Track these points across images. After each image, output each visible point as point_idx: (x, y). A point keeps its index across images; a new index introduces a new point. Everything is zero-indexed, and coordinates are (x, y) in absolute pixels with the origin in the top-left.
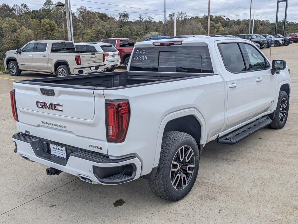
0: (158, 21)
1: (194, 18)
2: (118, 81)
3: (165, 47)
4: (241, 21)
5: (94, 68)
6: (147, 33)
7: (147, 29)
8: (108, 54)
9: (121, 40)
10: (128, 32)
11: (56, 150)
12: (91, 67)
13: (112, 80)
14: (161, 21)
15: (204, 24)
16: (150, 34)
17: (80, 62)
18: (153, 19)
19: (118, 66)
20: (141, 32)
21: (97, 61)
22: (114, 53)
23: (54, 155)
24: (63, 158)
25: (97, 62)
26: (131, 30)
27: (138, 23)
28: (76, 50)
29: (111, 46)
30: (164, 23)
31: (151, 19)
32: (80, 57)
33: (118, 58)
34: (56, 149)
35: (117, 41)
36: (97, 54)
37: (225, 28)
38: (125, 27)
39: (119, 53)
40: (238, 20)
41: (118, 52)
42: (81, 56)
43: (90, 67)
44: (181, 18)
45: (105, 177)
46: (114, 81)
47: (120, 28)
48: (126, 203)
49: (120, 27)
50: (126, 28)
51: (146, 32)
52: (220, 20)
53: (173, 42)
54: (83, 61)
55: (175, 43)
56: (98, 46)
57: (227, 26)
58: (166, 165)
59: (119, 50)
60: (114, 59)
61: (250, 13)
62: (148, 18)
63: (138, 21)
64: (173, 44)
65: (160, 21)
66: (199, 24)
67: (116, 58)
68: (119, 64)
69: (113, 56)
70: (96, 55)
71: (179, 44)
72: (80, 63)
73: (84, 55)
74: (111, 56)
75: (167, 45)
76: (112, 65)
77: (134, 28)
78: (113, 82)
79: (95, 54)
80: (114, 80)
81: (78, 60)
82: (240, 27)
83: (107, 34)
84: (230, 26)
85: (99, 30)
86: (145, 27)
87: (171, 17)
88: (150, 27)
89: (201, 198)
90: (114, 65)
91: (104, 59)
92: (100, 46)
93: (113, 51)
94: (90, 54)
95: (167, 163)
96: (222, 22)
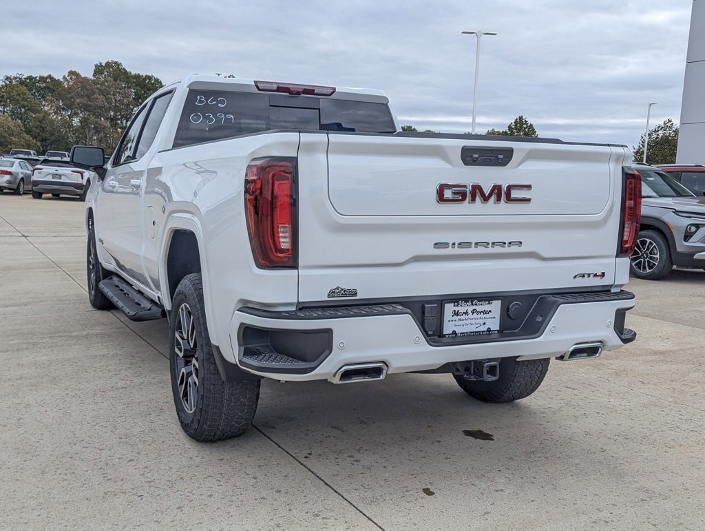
11: (464, 317)
23: (454, 332)
24: (489, 330)
34: (466, 313)
55: (317, 90)
64: (312, 92)
71: (326, 93)
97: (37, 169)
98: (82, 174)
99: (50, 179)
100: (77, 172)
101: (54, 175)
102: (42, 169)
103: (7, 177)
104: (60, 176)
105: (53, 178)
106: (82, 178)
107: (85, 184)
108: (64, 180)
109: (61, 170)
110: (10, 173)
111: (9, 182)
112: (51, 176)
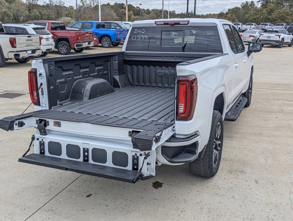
0: (69, 6)
1: (105, 5)
2: (117, 62)
3: (168, 27)
4: (150, 10)
5: (30, 52)
6: (59, 18)
7: (58, 13)
8: (42, 37)
9: (52, 23)
10: (38, 15)
12: (28, 50)
13: (111, 60)
14: (72, 7)
15: (116, 12)
16: (62, 19)
17: (15, 44)
18: (64, 3)
19: (52, 50)
20: (53, 17)
21: (33, 44)
22: (48, 37)
25: (33, 46)
26: (41, 14)
27: (48, 6)
28: (5, 32)
29: (44, 28)
30: (75, 8)
31: (62, 3)
32: (15, 39)
33: (52, 41)
35: (47, 23)
36: (33, 36)
37: (136, 16)
38: (35, 10)
39: (53, 37)
40: (148, 10)
41: (52, 35)
42: (17, 38)
43: (26, 51)
44: (94, 4)
45: (173, 157)
46: (114, 62)
47: (29, 11)
48: (164, 184)
49: (28, 9)
50: (36, 12)
51: (57, 16)
52: (131, 8)
53: (178, 22)
54: (19, 44)
55: (181, 23)
56: (30, 27)
57: (138, 14)
58: (211, 141)
59: (52, 33)
60: (48, 42)
61: (163, 3)
62: (59, 2)
63: (49, 4)
64: (179, 24)
65: (70, 6)
66: (112, 12)
67: (50, 41)
68: (53, 48)
69: (47, 39)
70: (32, 38)
71: (185, 24)
72: (15, 46)
73: (20, 38)
74: (45, 40)
75: (172, 25)
76: (46, 49)
77: (44, 12)
78: (112, 62)
79: (31, 36)
80: (113, 60)
81: (13, 43)
82: (150, 16)
83: (13, 17)
84: (141, 15)
85: (5, 12)
86: (56, 11)
87: (83, 3)
88: (61, 12)
89: (231, 172)
90: (49, 50)
91: (40, 41)
92: (32, 28)
93: (46, 34)
94: (26, 36)
95: (212, 140)
96: (133, 10)
97: (262, 35)
98: (279, 36)
99: (266, 38)
100: (278, 35)
101: (268, 37)
102: (263, 34)
103: (252, 38)
104: (270, 37)
105: (267, 38)
106: (280, 38)
107: (280, 40)
108: (271, 39)
109: (271, 35)
110: (253, 36)
111: (253, 40)
112: (266, 37)
